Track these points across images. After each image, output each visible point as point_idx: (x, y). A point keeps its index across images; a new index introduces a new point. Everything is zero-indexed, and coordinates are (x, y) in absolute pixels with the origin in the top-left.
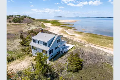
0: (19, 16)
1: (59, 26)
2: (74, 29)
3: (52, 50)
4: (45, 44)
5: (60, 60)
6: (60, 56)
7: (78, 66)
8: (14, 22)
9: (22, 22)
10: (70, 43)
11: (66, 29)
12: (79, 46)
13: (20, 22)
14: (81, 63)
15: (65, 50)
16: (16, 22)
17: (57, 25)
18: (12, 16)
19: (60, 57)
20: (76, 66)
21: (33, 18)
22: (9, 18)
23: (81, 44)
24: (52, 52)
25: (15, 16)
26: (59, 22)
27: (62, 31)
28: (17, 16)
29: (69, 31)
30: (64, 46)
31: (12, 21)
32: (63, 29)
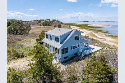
0: (49, 20)
1: (88, 29)
2: (106, 33)
3: (67, 49)
4: (57, 39)
5: (76, 64)
6: (77, 59)
7: (102, 78)
8: (44, 25)
9: (51, 25)
10: (97, 45)
11: (95, 32)
12: (110, 49)
13: (49, 25)
14: (110, 75)
15: (86, 52)
16: (45, 26)
17: (86, 29)
18: (43, 20)
19: (77, 61)
20: (98, 77)
21: (61, 22)
22: (40, 22)
23: (114, 47)
24: (67, 52)
25: (45, 20)
26: (89, 26)
27: (91, 34)
28: (48, 20)
29: (99, 34)
30: (86, 47)
31: (42, 24)
32: (92, 32)
